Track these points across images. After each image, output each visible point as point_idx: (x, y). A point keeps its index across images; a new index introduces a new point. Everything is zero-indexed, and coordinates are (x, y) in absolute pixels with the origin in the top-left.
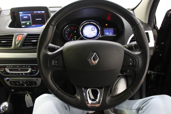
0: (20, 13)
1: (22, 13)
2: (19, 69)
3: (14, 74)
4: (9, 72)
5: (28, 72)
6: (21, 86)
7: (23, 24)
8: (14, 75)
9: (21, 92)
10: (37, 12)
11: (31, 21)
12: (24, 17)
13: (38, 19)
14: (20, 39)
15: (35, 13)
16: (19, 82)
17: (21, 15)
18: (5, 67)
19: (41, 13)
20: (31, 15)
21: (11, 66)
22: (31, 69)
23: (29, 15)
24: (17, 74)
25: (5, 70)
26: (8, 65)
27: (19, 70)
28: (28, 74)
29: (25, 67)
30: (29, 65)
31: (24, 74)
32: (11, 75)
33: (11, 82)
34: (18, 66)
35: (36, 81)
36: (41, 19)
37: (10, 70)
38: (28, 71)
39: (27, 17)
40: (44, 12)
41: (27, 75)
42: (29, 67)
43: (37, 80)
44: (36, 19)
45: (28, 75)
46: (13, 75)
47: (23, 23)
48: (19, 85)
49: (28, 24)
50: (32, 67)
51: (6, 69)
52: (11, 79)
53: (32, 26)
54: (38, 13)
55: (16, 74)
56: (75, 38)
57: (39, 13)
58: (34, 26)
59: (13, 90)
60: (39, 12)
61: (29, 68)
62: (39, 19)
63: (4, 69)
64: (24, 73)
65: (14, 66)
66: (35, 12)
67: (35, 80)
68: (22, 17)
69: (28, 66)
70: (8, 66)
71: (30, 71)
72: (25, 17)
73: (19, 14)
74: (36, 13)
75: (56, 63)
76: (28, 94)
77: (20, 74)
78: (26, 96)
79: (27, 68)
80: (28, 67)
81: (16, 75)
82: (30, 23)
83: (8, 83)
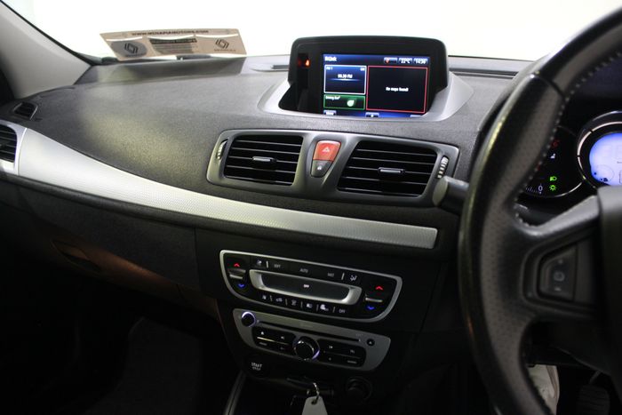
0: (327, 58)
1: (334, 59)
2: (307, 283)
3: (280, 300)
4: (260, 288)
5: (345, 301)
6: (297, 358)
7: (331, 104)
8: (282, 304)
9: (287, 382)
10: (395, 59)
11: (363, 96)
12: (340, 76)
13: (396, 90)
14: (328, 158)
15: (386, 64)
16: (290, 338)
17: (328, 67)
18: (250, 263)
19: (413, 64)
20: (370, 70)
21: (277, 266)
22: (359, 289)
23: (362, 69)
24: (294, 303)
25: (247, 276)
26: (264, 260)
27: (306, 286)
28: (342, 311)
29: (337, 279)
30: (354, 274)
31: (323, 307)
32: (267, 301)
33: (256, 331)
34: (306, 271)
35: (365, 346)
36: (407, 90)
37: (268, 281)
38: (344, 297)
39: (351, 76)
40: (423, 61)
41: (337, 314)
42: (353, 279)
43: (371, 342)
44: (388, 89)
45: (342, 315)
46: (278, 304)
47: (332, 98)
48: (289, 350)
49: (351, 103)
50: (366, 284)
51: (252, 271)
52: (260, 317)
53: (367, 113)
54: (399, 63)
55: (290, 303)
56: (552, 183)
57: (403, 65)
58: (372, 114)
59: (256, 366)
60: (404, 60)
61: (354, 283)
62: (401, 90)
63: (244, 271)
64: (327, 304)
65: (287, 268)
66: (387, 59)
67: (362, 343)
68: (333, 74)
69: (349, 274)
70: (264, 263)
71: (351, 300)
72: (345, 76)
73: (323, 63)
74: (390, 61)
75: (558, 284)
76: (320, 398)
77: (308, 305)
78: (309, 401)
79: (342, 282)
80: (347, 281)
81: (290, 306)
82: (359, 103)
83: (245, 333)
